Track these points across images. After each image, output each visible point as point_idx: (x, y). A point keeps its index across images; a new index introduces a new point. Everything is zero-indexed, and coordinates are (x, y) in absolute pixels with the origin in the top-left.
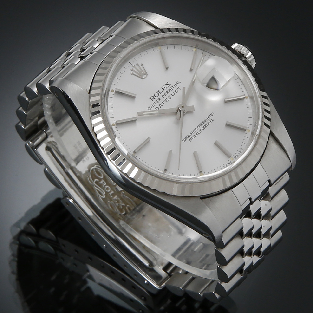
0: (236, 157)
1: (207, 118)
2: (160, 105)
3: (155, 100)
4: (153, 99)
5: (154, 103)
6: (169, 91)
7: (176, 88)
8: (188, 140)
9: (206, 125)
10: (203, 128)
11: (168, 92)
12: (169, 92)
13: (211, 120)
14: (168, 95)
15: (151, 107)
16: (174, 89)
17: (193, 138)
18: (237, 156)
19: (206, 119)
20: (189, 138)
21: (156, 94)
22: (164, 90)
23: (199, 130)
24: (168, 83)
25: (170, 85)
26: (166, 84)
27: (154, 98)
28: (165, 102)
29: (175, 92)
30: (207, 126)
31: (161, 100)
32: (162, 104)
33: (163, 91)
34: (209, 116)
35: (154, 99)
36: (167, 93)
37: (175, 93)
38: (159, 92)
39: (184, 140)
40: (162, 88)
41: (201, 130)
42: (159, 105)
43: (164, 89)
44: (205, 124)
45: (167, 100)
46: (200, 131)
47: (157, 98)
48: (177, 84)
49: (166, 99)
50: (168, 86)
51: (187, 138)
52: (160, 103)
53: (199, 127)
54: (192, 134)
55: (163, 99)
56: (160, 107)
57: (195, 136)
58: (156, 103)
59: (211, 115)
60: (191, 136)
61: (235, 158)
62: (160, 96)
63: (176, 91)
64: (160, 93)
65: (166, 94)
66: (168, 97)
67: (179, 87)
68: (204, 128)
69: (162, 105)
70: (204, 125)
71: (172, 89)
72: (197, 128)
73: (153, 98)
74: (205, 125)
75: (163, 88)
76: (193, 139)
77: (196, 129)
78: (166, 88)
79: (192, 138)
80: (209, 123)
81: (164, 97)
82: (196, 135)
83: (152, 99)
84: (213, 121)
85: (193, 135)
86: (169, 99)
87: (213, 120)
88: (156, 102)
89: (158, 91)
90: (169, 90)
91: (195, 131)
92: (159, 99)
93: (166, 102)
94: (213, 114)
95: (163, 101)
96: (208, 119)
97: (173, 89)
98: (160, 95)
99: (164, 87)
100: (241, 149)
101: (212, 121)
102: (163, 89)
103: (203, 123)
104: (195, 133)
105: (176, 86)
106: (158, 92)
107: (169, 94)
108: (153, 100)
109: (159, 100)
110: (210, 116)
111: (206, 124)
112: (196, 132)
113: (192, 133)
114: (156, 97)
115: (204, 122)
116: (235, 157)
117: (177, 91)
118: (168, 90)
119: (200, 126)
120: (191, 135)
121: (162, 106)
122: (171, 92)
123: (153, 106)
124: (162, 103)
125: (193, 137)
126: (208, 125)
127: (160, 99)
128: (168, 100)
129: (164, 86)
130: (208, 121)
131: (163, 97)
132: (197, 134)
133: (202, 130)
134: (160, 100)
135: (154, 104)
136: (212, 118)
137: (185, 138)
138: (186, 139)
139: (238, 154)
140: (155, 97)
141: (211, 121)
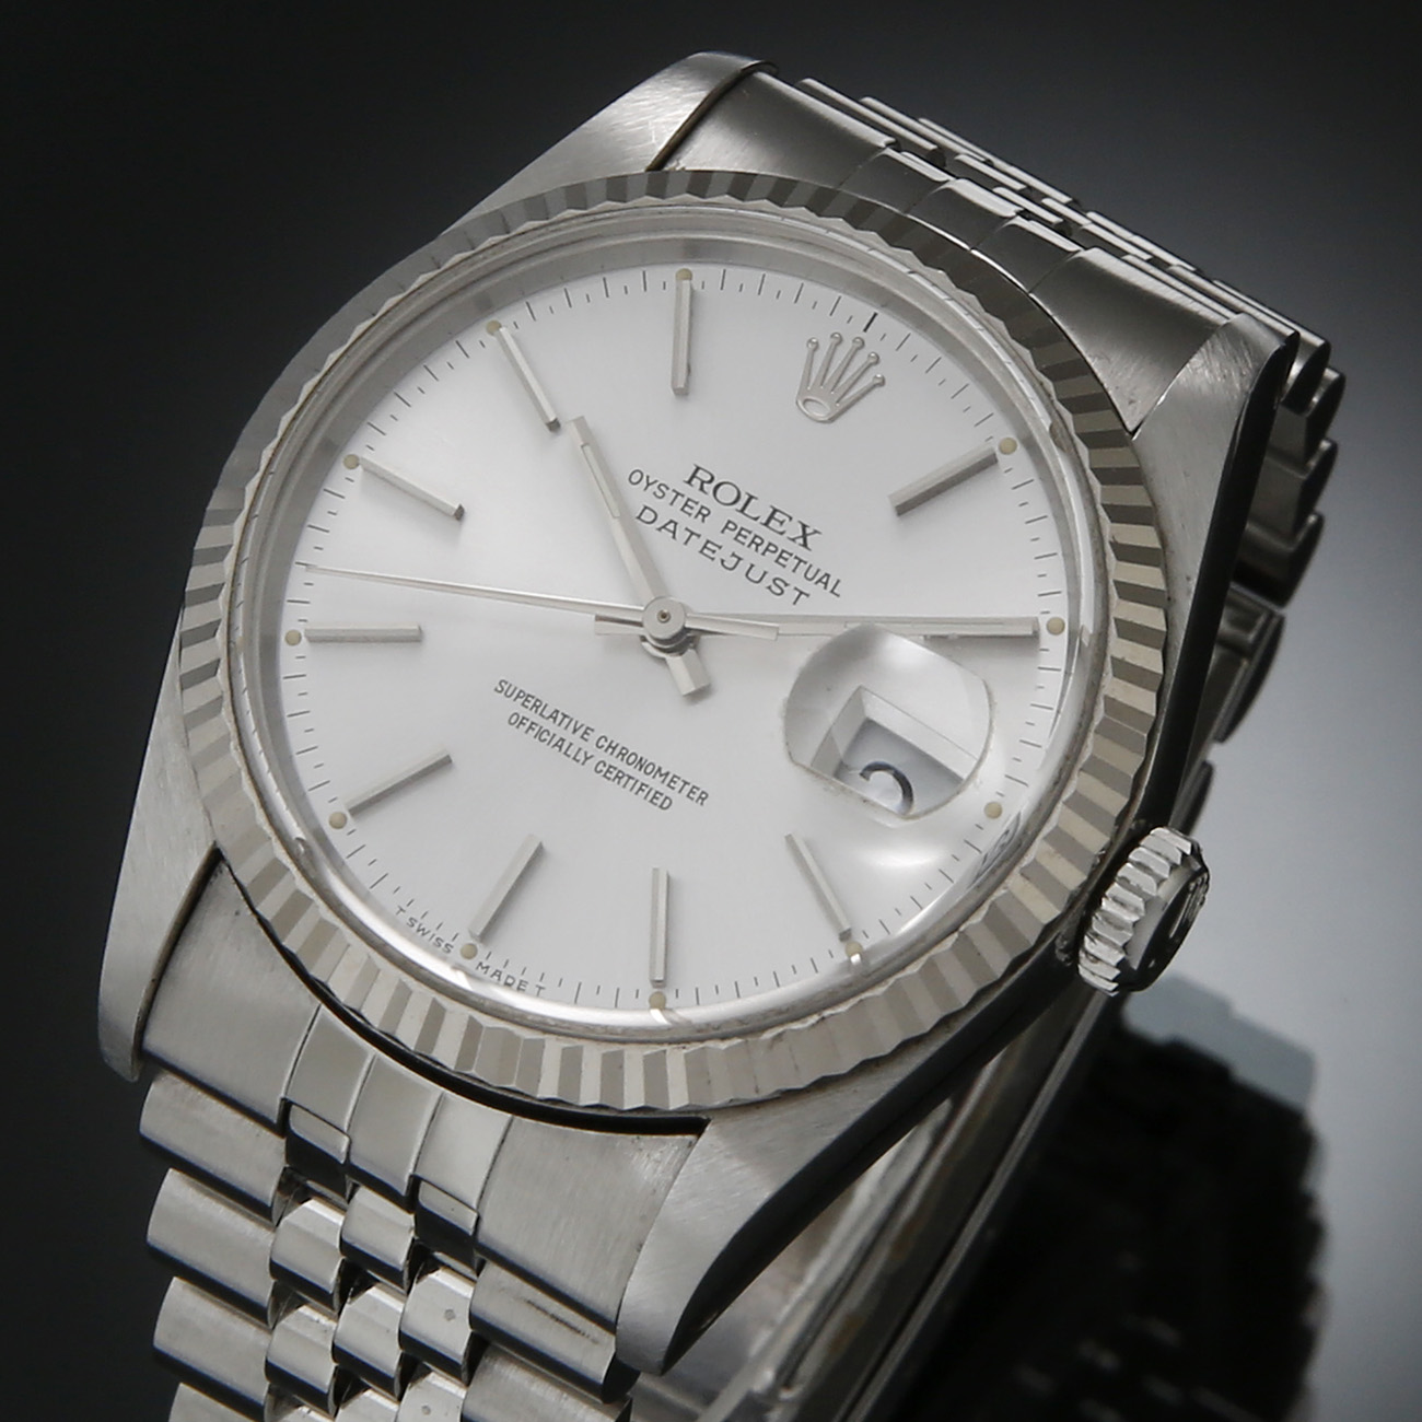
0: (487, 967)
1: (667, 774)
2: (676, 524)
3: (692, 492)
4: (695, 481)
5: (674, 491)
6: (767, 549)
7: (797, 580)
8: (516, 706)
9: (626, 778)
10: (605, 769)
11: (761, 549)
12: (763, 554)
13: (662, 798)
14: (741, 551)
15: (648, 484)
16: (785, 574)
17: (530, 727)
18: (491, 971)
19: (663, 772)
20: (524, 712)
21: (730, 486)
22: (766, 524)
23: (589, 747)
24: (816, 532)
25: (805, 545)
26: (804, 527)
27: (705, 485)
28: (696, 543)
29: (774, 580)
30: (624, 786)
31: (703, 521)
32: (682, 534)
33: (756, 519)
34: (686, 783)
35: (702, 489)
36: (756, 542)
37: (768, 581)
38: (743, 502)
39: (506, 688)
40: (775, 511)
41: (587, 759)
42: (671, 521)
43: (773, 523)
44: (630, 770)
45: (714, 552)
46: (581, 757)
47: (706, 500)
48: (824, 580)
49: (720, 547)
50: (793, 540)
51: (520, 701)
52: (685, 521)
53: (606, 745)
54: (555, 719)
55: (710, 529)
56: (659, 529)
57: (549, 738)
58: (681, 501)
59: (691, 791)
60: (541, 714)
61: (481, 964)
62: (721, 514)
63: (782, 585)
64: (742, 511)
65: (745, 537)
66: (733, 555)
67: (807, 595)
68: (608, 771)
69: (674, 533)
70: (621, 765)
71: (786, 559)
72: (593, 737)
73: (703, 482)
74: (626, 773)
75: (777, 515)
76: (527, 732)
77: (585, 733)
78: (782, 533)
79: (528, 724)
80: (640, 789)
81: (723, 532)
82: (553, 743)
83: (693, 476)
84: (661, 806)
85: (548, 724)
86: (722, 561)
87: (665, 806)
88: (685, 499)
89: (751, 497)
90: (772, 548)
91: (575, 731)
92: (705, 512)
93: (700, 549)
94: (703, 798)
95: (699, 536)
96: (663, 782)
97: (784, 566)
98: (732, 513)
99: (782, 523)
100: (541, 988)
101: (659, 802)
102: (771, 517)
103: (631, 761)
104: (560, 732)
105: (809, 576)
106: (744, 498)
107: (750, 555)
108: (689, 482)
109: (700, 512)
110: (688, 788)
111: (630, 778)
112: (569, 737)
113: (558, 721)
114: (711, 492)
115: (641, 764)
116: (484, 965)
117: (779, 591)
118: (770, 544)
119: (614, 748)
120: (546, 714)
121: (671, 535)
122: (766, 563)
123: (655, 493)
124: (687, 529)
125: (537, 729)
126: (632, 789)
127: (704, 516)
128: (713, 559)
129: (791, 518)
130: (656, 783)
131: (726, 527)
132: (560, 747)
133: (591, 763)
134: (700, 517)
135: (670, 495)
136: (679, 799)
137: (521, 691)
138: (518, 696)
139: (509, 977)
140: (709, 488)
141: (654, 797)
